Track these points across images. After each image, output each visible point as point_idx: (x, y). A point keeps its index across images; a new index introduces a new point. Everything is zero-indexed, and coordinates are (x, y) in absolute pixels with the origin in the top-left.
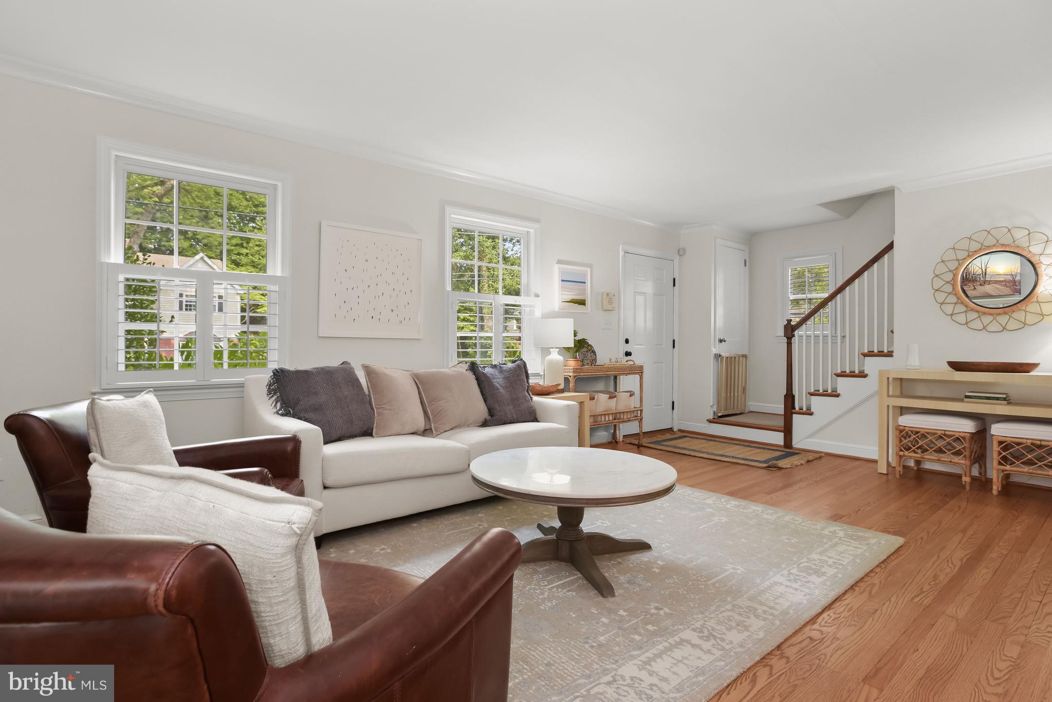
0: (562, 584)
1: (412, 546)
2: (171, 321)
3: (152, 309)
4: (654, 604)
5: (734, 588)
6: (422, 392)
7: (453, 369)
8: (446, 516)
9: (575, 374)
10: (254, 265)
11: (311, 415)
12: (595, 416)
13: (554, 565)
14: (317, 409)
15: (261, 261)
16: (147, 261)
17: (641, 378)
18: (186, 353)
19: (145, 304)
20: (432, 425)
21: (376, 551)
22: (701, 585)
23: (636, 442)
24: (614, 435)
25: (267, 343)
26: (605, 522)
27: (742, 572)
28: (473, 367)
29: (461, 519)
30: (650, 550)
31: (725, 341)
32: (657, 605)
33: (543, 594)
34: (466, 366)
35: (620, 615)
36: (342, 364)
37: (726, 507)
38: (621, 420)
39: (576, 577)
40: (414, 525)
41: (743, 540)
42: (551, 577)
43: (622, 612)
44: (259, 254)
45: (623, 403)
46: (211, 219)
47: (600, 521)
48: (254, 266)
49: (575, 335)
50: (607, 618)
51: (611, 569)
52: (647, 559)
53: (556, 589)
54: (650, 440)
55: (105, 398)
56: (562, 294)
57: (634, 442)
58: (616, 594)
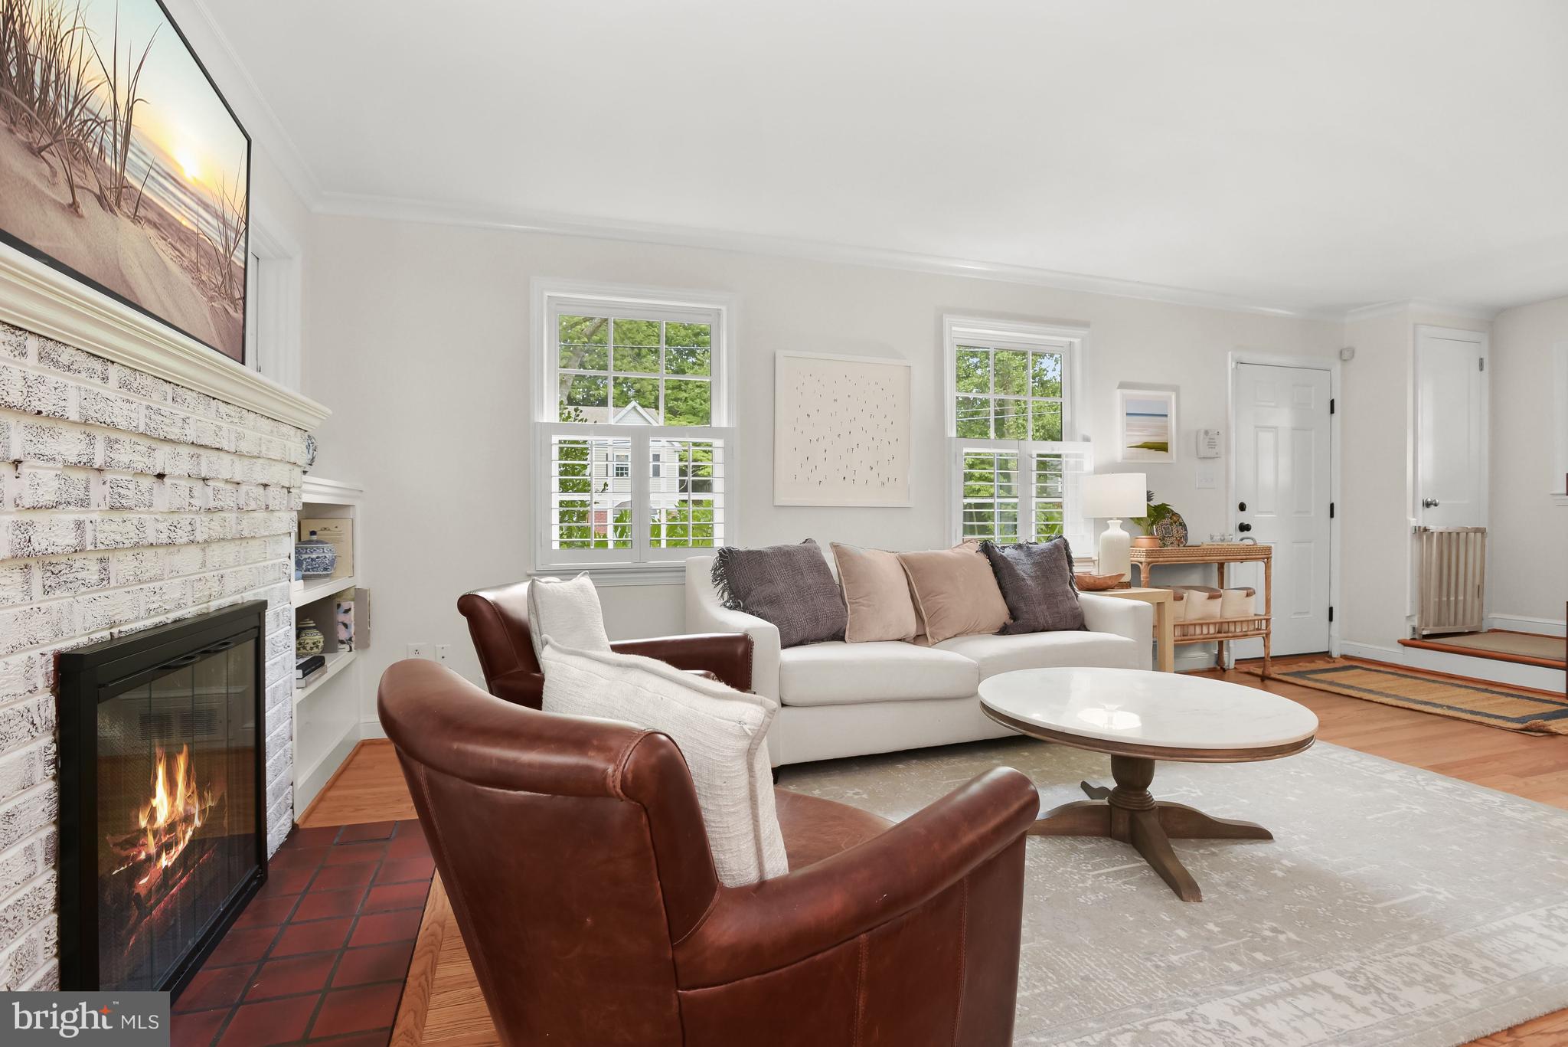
0: (1115, 872)
1: (896, 794)
2: (604, 489)
3: (584, 475)
4: (1270, 923)
5: (1427, 922)
6: (913, 583)
7: (957, 550)
8: (945, 759)
9: (1150, 559)
10: (694, 412)
11: (766, 610)
12: (1184, 625)
13: (1105, 844)
14: (773, 601)
15: (703, 407)
16: (579, 418)
17: (1268, 567)
18: (620, 529)
19: (577, 469)
20: (927, 629)
21: (848, 795)
22: (1362, 907)
23: (1259, 671)
24: (1219, 658)
25: (712, 515)
26: (1193, 790)
27: (1447, 898)
28: (987, 549)
29: (967, 764)
30: (1270, 841)
31: (1436, 505)
32: (1274, 925)
33: (1083, 882)
34: (977, 546)
35: (1209, 931)
36: (804, 543)
37: (1424, 789)
38: (1230, 635)
39: (1138, 864)
40: (900, 766)
41: (1455, 847)
42: (1098, 860)
43: (1211, 926)
44: (700, 398)
45: (1234, 606)
46: (644, 357)
47: (1185, 788)
48: (694, 415)
49: (1149, 498)
50: (1185, 931)
51: (1198, 861)
52: (1264, 855)
53: (1104, 877)
54: (1285, 670)
55: (543, 580)
56: (1127, 435)
57: (1255, 672)
58: (1204, 898)
